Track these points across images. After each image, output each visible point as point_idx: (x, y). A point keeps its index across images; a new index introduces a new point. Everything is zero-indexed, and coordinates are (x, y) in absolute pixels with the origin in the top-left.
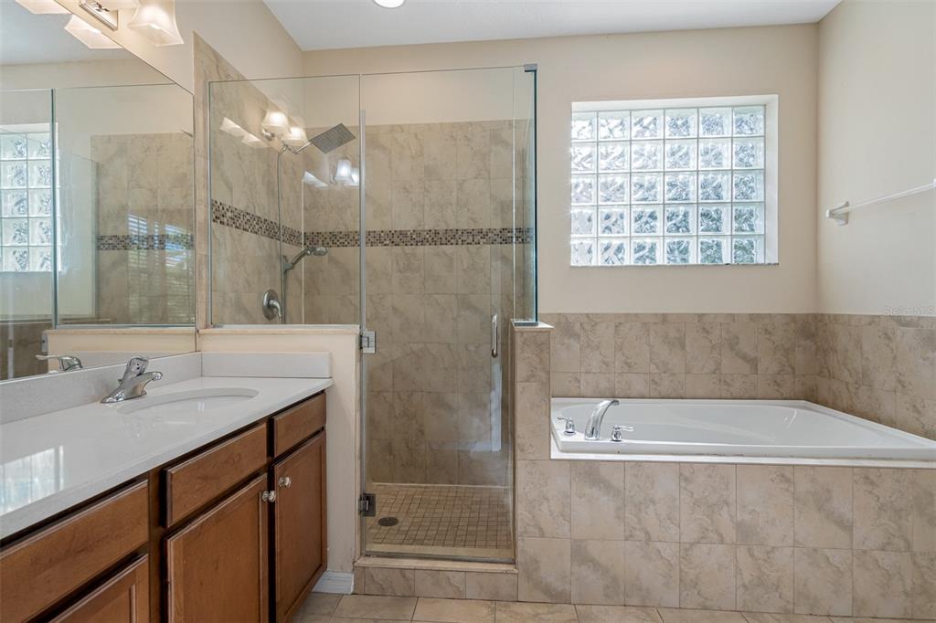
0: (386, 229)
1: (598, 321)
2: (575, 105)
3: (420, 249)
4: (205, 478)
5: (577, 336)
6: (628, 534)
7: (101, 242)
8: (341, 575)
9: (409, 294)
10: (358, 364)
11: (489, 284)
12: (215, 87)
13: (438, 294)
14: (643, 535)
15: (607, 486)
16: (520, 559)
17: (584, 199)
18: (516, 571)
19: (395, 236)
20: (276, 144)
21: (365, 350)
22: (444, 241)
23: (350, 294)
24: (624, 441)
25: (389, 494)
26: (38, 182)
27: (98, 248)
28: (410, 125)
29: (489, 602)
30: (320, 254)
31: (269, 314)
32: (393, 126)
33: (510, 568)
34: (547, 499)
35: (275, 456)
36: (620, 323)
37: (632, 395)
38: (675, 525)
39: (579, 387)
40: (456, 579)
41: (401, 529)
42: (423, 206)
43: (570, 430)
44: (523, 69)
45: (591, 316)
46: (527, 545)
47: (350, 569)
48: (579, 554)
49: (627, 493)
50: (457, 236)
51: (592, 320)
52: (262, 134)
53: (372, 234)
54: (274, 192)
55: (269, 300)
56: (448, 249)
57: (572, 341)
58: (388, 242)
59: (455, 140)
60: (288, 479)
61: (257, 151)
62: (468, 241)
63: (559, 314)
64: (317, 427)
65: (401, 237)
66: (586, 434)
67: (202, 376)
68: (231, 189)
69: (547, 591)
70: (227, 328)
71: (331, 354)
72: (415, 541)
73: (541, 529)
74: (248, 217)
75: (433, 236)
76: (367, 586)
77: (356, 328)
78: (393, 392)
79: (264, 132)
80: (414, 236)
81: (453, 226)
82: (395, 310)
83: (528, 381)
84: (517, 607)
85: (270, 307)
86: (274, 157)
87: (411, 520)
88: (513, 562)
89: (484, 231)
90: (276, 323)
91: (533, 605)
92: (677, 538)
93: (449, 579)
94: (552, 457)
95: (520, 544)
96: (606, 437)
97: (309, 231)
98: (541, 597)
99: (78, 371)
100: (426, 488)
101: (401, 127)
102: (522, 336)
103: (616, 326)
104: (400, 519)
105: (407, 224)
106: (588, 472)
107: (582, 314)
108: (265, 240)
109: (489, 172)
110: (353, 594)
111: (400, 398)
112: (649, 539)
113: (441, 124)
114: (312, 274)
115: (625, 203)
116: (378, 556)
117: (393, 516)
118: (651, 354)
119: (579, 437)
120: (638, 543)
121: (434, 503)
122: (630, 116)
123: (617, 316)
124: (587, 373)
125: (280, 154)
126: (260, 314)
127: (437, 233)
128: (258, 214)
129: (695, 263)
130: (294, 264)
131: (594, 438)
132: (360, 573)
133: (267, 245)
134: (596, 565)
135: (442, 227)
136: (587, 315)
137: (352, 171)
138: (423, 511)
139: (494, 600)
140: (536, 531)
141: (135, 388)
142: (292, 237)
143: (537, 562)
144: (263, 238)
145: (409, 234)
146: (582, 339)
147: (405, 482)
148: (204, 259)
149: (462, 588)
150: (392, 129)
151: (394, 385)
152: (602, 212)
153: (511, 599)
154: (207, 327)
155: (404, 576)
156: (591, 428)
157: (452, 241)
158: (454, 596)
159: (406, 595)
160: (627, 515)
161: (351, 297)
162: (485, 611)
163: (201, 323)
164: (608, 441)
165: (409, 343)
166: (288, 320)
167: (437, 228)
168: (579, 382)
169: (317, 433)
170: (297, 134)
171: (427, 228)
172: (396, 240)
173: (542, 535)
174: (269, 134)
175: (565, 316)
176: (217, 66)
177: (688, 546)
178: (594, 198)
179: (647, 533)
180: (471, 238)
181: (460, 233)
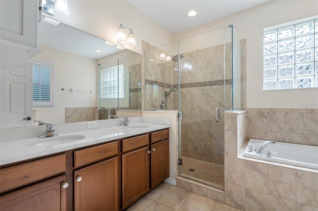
0: (195, 82)
1: (276, 111)
2: (265, 29)
3: (206, 87)
4: (131, 144)
5: (266, 117)
6: (270, 192)
7: (131, 90)
8: (173, 180)
9: (202, 101)
10: (178, 122)
11: (229, 98)
12: (147, 51)
13: (211, 101)
14: (277, 195)
15: (261, 172)
16: (226, 189)
17: (271, 64)
18: (224, 193)
19: (198, 84)
20: (164, 62)
21: (180, 118)
22: (213, 84)
23: (185, 102)
24: (273, 157)
25: (195, 162)
26: (121, 78)
27: (130, 92)
28: (202, 49)
29: (215, 201)
30: (175, 91)
31: (162, 107)
32: (197, 50)
33: (222, 192)
34: (236, 172)
35: (152, 143)
36: (287, 113)
37: (294, 142)
38: (294, 194)
39: (267, 137)
40: (205, 190)
41: (195, 173)
42: (206, 74)
43: (251, 150)
44: (228, 26)
45: (273, 109)
46: (228, 185)
47: (175, 179)
48: (248, 193)
49: (269, 177)
50: (218, 82)
51: (273, 111)
52: (160, 60)
53: (191, 84)
54: (163, 75)
55: (161, 104)
56: (215, 87)
57: (264, 119)
58: (196, 86)
59: (217, 51)
60: (154, 149)
61: (158, 65)
62: (222, 84)
63: (258, 108)
64: (165, 138)
65: (200, 84)
66: (256, 153)
67: (143, 122)
68: (151, 76)
69: (236, 203)
70: (158, 111)
71: (170, 119)
72: (197, 177)
73: (233, 181)
74: (155, 82)
75: (210, 83)
76: (179, 185)
77: (177, 112)
78: (197, 132)
79: (160, 59)
80: (204, 84)
81: (216, 79)
82: (198, 107)
83: (228, 130)
84: (224, 205)
85: (162, 106)
86: (162, 65)
87: (199, 171)
88: (223, 190)
89: (227, 80)
90: (163, 110)
91: (229, 206)
92: (295, 200)
93: (202, 189)
94: (238, 157)
95: (226, 184)
96: (265, 155)
97: (174, 84)
98: (234, 205)
99: (117, 119)
100: (207, 163)
101: (199, 50)
102: (226, 115)
103: (285, 114)
104: (196, 170)
105: (201, 80)
106: (253, 166)
107: (268, 109)
108: (161, 88)
109: (229, 60)
110: (176, 186)
111: (199, 134)
112: (280, 197)
113: (212, 47)
114: (174, 96)
115: (292, 63)
116: (183, 177)
117: (194, 169)
118: (304, 125)
119: (254, 153)
120: (275, 197)
121: (208, 168)
122: (295, 27)
123: (285, 109)
124: (271, 131)
125: (165, 64)
126: (159, 107)
127: (211, 82)
128: (158, 81)
129: (313, 87)
130: (169, 94)
131: (259, 154)
132: (178, 180)
133: (161, 89)
134: (255, 200)
135: (213, 80)
136: (271, 109)
137: (189, 65)
138: (204, 169)
139: (217, 200)
140: (232, 182)
141: (126, 123)
142: (169, 86)
143: (232, 192)
144: (160, 87)
145: (202, 83)
146: (268, 118)
147: (201, 160)
148: (143, 94)
149: (206, 193)
150: (197, 51)
151: (197, 130)
152: (280, 68)
153: (222, 202)
154: (144, 110)
155: (189, 185)
156: (259, 150)
157: (216, 84)
158: (204, 195)
159: (189, 190)
160: (269, 185)
161: (185, 103)
162: (212, 202)
163: (142, 109)
164: (265, 156)
165: (202, 117)
166: (167, 109)
167: (211, 80)
168: (267, 134)
169: (166, 139)
170: (169, 58)
171: (208, 81)
172: (198, 85)
173: (234, 184)
174: (162, 60)
175: (260, 109)
176: (147, 46)
177: (301, 205)
178: (276, 63)
179: (279, 194)
180: (223, 83)
181: (219, 81)
